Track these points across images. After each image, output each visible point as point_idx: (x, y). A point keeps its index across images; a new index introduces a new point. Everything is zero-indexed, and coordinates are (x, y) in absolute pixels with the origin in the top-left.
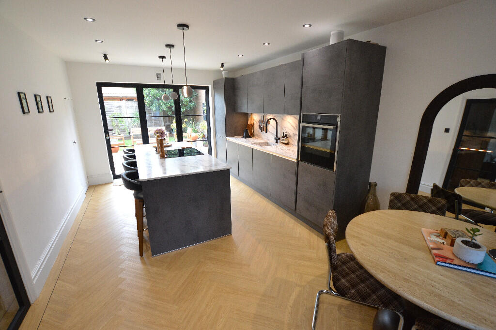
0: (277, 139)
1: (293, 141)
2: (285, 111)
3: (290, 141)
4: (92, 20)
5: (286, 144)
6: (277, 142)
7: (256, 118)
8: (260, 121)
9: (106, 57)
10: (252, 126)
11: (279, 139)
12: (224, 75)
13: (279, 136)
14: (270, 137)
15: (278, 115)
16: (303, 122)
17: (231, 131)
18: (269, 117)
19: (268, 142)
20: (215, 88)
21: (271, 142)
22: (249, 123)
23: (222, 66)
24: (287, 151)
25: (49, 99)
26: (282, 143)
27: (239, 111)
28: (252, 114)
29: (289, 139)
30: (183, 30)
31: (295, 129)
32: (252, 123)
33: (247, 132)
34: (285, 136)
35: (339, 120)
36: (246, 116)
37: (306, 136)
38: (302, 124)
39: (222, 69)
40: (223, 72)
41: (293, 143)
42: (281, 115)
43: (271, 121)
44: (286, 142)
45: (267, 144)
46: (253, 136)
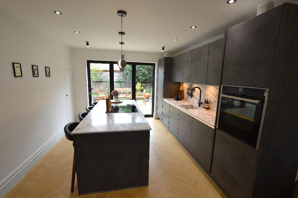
0: (200, 104)
1: (213, 107)
2: (208, 82)
3: (211, 107)
4: (59, 13)
5: (207, 109)
6: (200, 106)
7: (185, 86)
8: (188, 89)
9: (88, 44)
10: (182, 92)
11: (202, 103)
12: (165, 55)
13: (202, 101)
14: (194, 101)
15: (202, 85)
16: (223, 93)
17: (167, 95)
18: (195, 86)
19: (193, 105)
20: (159, 65)
21: (195, 105)
22: (181, 89)
23: (163, 49)
24: (207, 116)
25: (47, 69)
26: (204, 107)
27: (173, 81)
28: (183, 83)
29: (210, 104)
30: (122, 16)
31: (215, 96)
32: (183, 90)
33: (178, 96)
34: (207, 102)
35: (266, 94)
36: (179, 84)
37: (226, 103)
38: (222, 95)
39: (162, 51)
40: (165, 54)
41: (213, 108)
42: (205, 85)
43: (197, 89)
44: (207, 107)
45: (192, 107)
46: (183, 99)
